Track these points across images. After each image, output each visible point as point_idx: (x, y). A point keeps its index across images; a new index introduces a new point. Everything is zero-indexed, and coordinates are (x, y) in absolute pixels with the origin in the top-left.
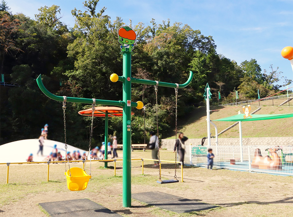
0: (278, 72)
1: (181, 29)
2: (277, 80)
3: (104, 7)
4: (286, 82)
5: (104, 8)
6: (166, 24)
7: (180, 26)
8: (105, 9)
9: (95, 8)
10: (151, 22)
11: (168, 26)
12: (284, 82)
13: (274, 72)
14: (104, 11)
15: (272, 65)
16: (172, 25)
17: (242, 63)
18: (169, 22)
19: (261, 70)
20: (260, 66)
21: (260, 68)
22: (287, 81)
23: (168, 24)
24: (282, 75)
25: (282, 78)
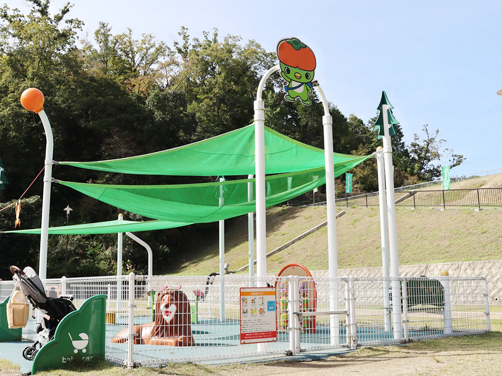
0: (437, 139)
1: (242, 50)
2: (437, 156)
3: (69, 3)
4: (454, 160)
5: (69, 5)
6: (211, 38)
7: (237, 43)
8: (72, 7)
9: (48, 4)
10: (180, 34)
11: (215, 41)
12: (450, 160)
13: (431, 139)
14: (68, 10)
15: (427, 125)
16: (221, 40)
17: (371, 120)
18: (216, 35)
19: (403, 136)
20: (400, 128)
21: (401, 131)
22: (456, 158)
23: (215, 38)
24: (444, 145)
25: (446, 151)
